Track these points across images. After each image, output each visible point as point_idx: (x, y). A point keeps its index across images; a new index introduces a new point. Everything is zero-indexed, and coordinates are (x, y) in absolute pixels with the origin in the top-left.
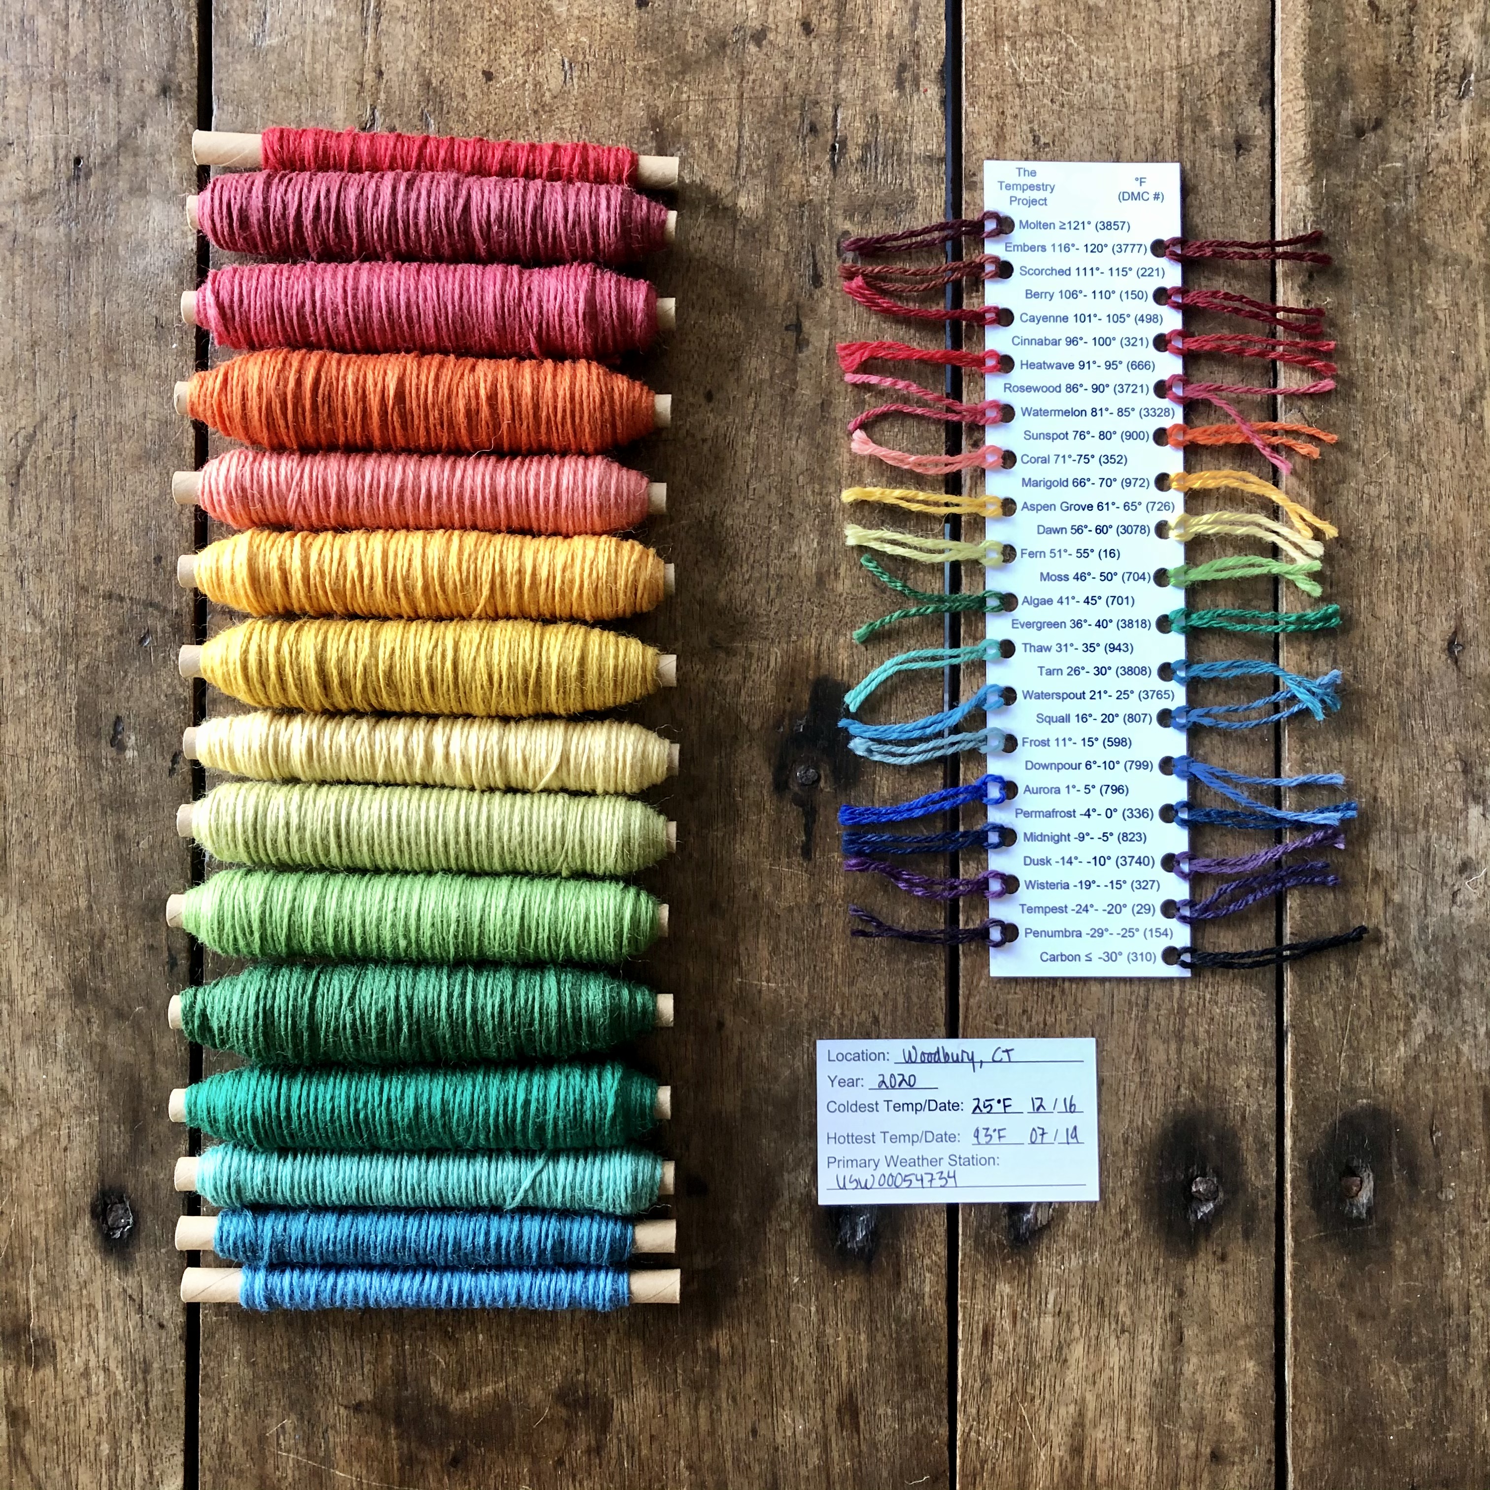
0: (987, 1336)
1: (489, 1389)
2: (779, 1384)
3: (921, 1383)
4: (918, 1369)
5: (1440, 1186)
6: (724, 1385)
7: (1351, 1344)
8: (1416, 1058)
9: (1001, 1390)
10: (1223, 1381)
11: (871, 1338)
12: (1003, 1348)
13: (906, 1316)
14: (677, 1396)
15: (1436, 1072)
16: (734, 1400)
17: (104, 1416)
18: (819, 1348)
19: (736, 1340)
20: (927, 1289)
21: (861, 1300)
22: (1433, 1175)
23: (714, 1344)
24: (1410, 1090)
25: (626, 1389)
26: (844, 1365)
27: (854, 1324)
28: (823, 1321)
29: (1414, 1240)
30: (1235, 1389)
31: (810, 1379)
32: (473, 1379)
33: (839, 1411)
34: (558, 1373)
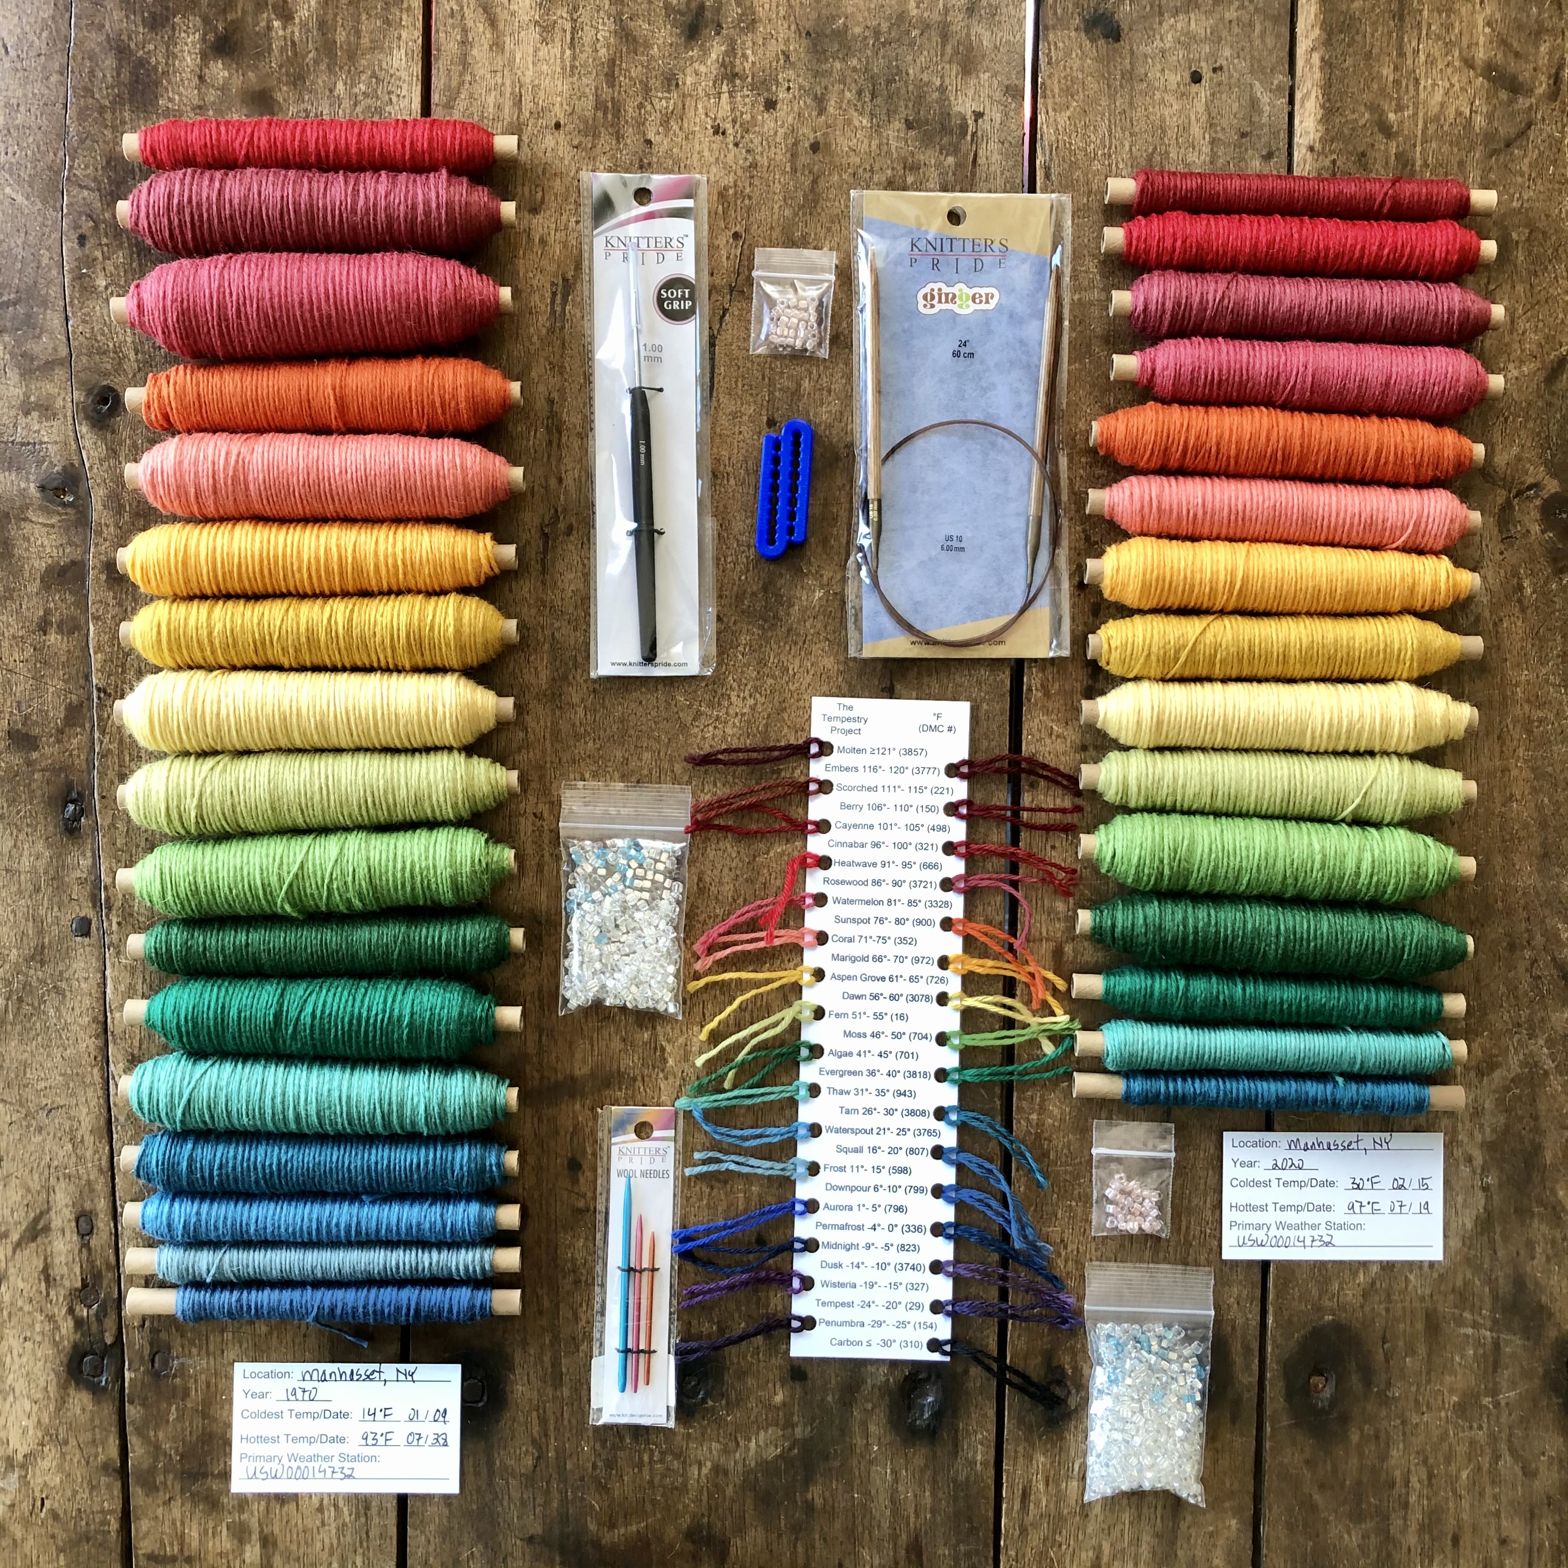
0: (1025, 1495)
1: (634, 1528)
2: (860, 1529)
3: (973, 1530)
4: (970, 1520)
5: (1389, 1384)
6: (817, 1528)
7: (1313, 1508)
8: (1373, 1283)
9: (1035, 1538)
10: (1211, 1535)
11: (933, 1494)
12: (1038, 1503)
13: (962, 1477)
14: (780, 1536)
15: (1389, 1295)
16: (825, 1540)
17: (335, 1542)
18: (893, 1501)
19: (827, 1494)
20: (979, 1457)
21: (926, 1466)
22: (1384, 1377)
23: (810, 1496)
24: (1367, 1309)
25: (740, 1530)
26: (912, 1515)
27: (921, 1483)
28: (896, 1480)
29: (1367, 1427)
30: (1221, 1542)
31: (886, 1525)
32: (621, 1520)
33: (907, 1551)
34: (687, 1517)
